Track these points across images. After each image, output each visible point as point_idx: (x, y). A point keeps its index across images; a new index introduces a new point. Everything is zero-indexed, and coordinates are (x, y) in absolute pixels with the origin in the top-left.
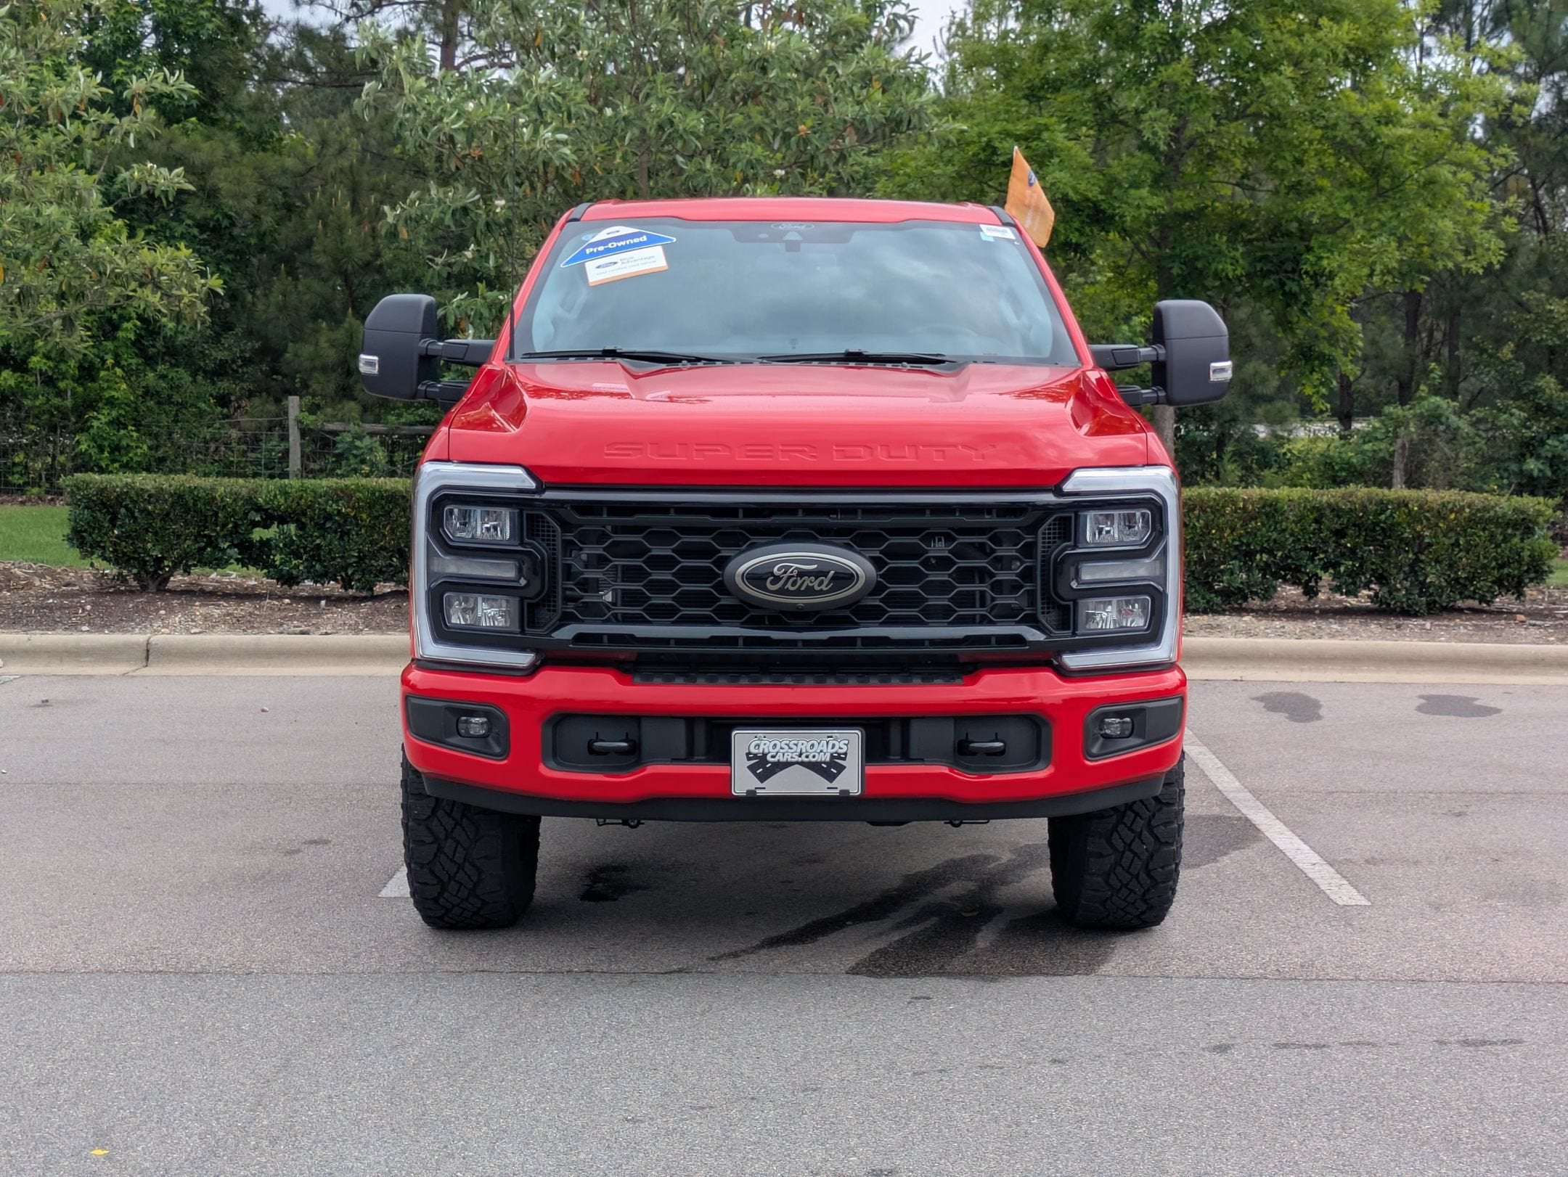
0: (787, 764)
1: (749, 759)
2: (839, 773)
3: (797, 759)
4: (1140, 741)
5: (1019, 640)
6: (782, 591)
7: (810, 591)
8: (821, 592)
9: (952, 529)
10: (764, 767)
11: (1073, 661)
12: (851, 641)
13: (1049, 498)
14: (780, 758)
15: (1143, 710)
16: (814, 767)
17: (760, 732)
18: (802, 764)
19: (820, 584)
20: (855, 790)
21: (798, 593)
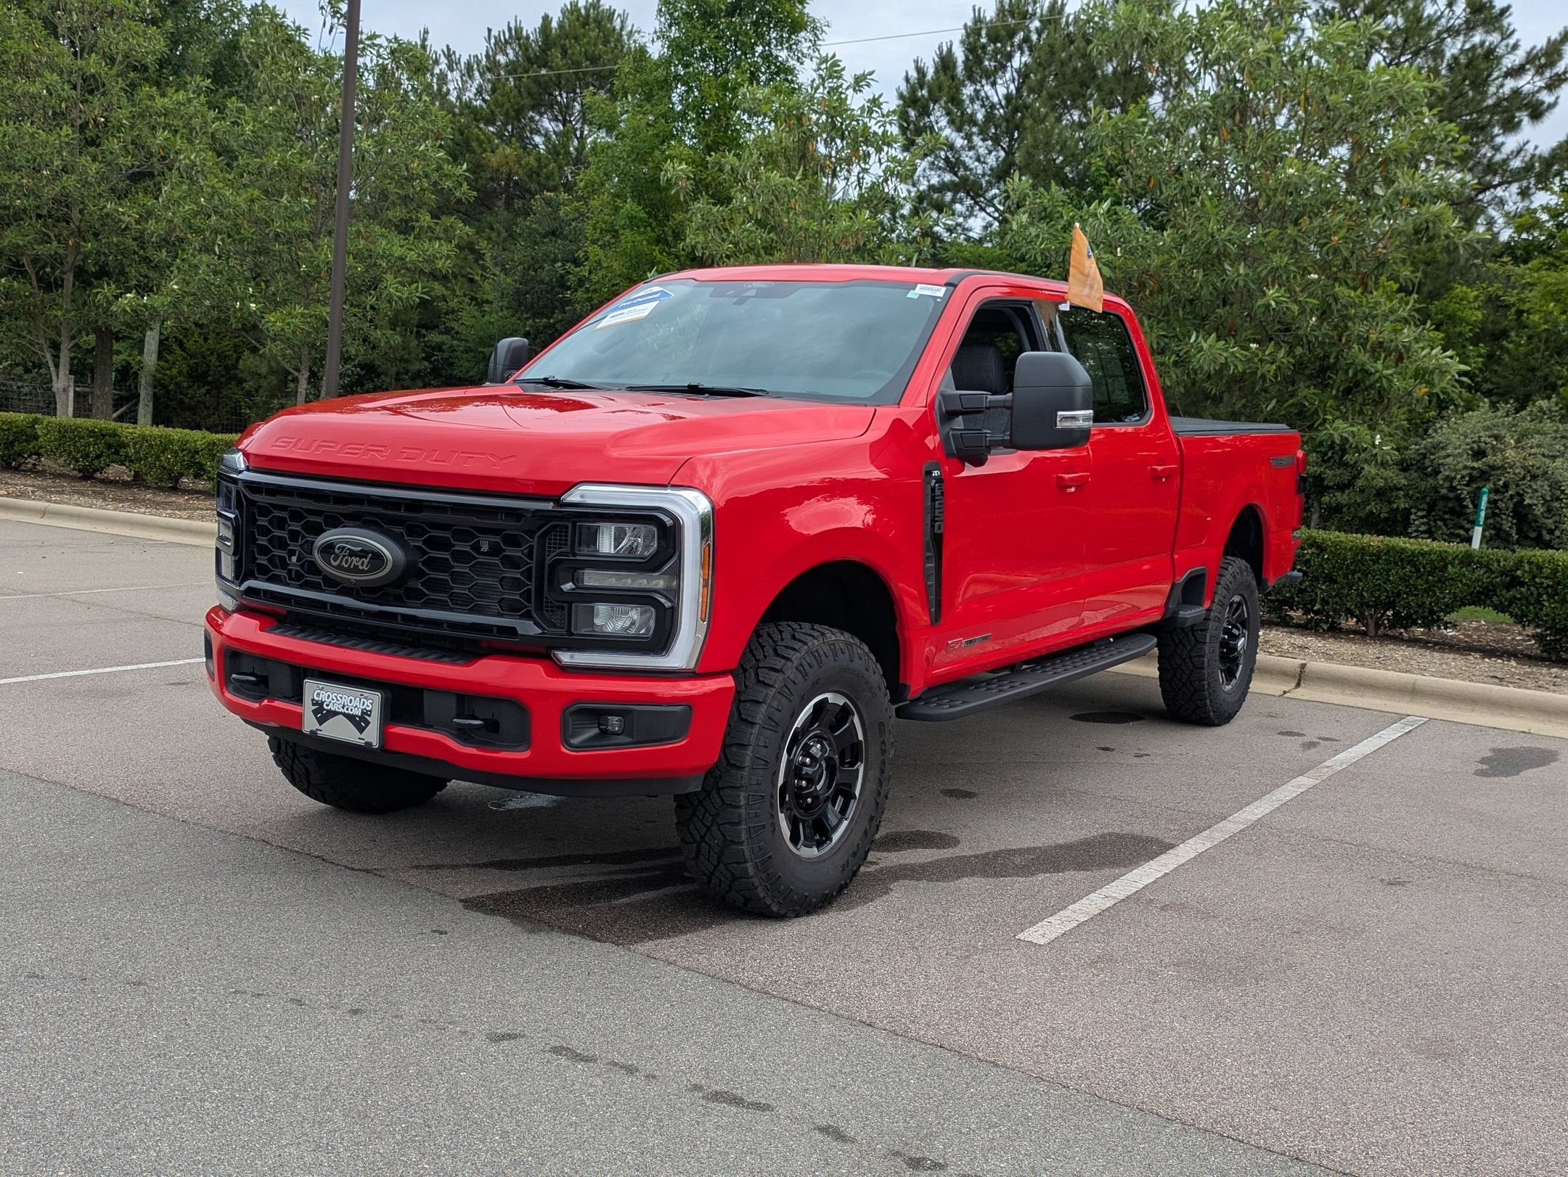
0: (335, 713)
1: (313, 705)
2: (367, 726)
3: (341, 710)
4: (629, 740)
5: (512, 631)
6: (339, 567)
7: (355, 570)
8: (363, 571)
9: (472, 527)
10: (323, 714)
11: (566, 658)
12: (393, 616)
13: (550, 506)
14: (331, 707)
15: (630, 711)
16: (350, 717)
17: (322, 684)
18: (344, 714)
19: (362, 564)
20: (375, 743)
21: (349, 570)
